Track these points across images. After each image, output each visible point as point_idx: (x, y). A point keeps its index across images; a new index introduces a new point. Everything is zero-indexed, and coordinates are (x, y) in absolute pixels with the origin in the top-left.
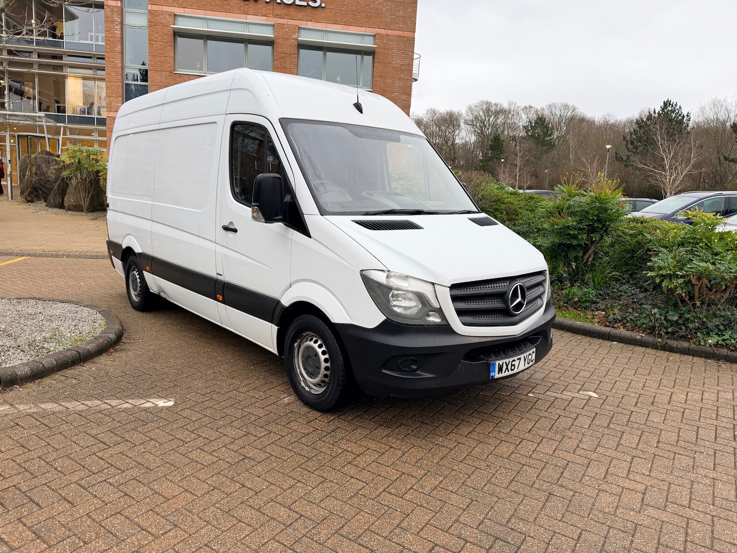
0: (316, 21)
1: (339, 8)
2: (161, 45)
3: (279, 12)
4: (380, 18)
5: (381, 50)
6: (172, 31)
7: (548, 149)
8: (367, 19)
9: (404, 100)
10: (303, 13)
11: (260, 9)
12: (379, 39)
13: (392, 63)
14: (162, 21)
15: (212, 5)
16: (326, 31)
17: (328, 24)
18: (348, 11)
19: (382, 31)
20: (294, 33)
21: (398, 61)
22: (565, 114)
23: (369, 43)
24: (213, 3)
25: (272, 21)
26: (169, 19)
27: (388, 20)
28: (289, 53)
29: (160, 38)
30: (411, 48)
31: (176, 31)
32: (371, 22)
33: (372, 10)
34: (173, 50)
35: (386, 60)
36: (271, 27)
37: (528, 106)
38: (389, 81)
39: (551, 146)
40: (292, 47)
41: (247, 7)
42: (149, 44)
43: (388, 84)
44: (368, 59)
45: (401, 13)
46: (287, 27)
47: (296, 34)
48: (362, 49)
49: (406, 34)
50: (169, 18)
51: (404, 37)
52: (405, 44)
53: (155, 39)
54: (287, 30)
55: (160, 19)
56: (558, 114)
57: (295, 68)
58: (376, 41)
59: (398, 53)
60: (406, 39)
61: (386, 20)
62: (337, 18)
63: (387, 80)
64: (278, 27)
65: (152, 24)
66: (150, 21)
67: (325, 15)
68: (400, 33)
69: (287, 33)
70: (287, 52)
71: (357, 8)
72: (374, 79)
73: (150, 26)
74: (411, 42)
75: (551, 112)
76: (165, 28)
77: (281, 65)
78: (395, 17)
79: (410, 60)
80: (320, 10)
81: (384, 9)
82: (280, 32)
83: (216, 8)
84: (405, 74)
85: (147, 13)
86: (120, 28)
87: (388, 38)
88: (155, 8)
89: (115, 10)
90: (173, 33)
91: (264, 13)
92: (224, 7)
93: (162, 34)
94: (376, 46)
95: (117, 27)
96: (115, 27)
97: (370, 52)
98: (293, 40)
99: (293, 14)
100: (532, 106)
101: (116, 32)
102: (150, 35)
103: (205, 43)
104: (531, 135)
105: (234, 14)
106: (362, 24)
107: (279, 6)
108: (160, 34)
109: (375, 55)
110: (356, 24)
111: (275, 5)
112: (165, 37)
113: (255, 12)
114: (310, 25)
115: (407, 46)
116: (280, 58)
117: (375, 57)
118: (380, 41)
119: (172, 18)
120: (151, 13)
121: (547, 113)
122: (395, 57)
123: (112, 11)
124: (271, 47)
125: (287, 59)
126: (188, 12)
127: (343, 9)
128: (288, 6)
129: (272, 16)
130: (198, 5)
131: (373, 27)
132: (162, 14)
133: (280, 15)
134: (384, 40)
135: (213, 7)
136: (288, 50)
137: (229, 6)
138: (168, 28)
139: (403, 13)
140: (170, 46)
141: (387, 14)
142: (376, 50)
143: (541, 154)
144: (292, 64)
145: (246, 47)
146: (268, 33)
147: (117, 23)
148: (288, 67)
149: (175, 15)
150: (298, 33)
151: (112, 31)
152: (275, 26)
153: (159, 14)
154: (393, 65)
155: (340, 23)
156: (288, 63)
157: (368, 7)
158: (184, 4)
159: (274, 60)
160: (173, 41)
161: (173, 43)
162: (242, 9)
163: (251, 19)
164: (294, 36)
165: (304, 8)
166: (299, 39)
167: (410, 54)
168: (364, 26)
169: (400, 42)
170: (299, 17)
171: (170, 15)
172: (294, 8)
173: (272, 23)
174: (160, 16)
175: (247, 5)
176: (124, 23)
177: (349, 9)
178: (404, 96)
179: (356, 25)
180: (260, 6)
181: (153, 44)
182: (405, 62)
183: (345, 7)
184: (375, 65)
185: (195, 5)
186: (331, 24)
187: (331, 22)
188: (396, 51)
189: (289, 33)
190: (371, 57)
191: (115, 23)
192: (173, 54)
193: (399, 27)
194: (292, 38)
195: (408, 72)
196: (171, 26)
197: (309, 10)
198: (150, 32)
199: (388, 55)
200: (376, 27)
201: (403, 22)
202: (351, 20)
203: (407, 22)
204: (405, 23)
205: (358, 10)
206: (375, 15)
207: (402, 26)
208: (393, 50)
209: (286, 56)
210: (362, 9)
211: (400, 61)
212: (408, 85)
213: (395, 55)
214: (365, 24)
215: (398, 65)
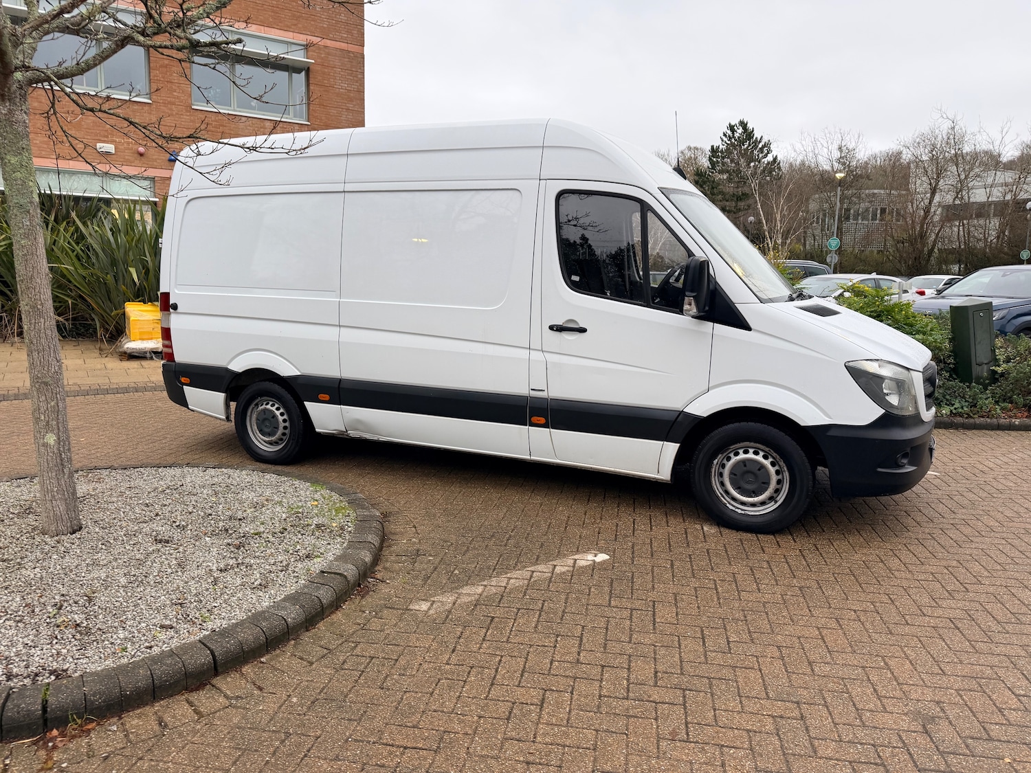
4: (314, 21)
5: (319, 68)
8: (294, 21)
12: (315, 52)
13: (335, 86)
16: (232, 31)
18: (265, 6)
19: (319, 41)
21: (343, 85)
23: (298, 56)
27: (325, 26)
30: (360, 68)
32: (300, 26)
33: (301, 8)
35: (326, 82)
38: (334, 111)
43: (331, 116)
44: (300, 78)
45: (343, 17)
48: (290, 64)
49: (352, 48)
51: (349, 52)
52: (351, 62)
57: (186, 83)
58: (310, 53)
59: (342, 73)
60: (352, 55)
61: (321, 25)
63: (330, 112)
68: (343, 46)
71: (279, 3)
72: (310, 108)
74: (359, 60)
77: (163, 78)
78: (334, 22)
79: (360, 85)
81: (318, 10)
84: (354, 103)
87: (327, 51)
94: (310, 61)
97: (301, 69)
106: (288, 26)
109: (310, 73)
110: (278, 25)
115: (354, 64)
116: (161, 66)
117: (310, 75)
118: (316, 54)
122: (338, 78)
125: (173, 69)
127: (258, 2)
131: (304, 32)
134: (321, 54)
139: (346, 17)
141: (323, 16)
142: (311, 67)
144: (180, 76)
148: (176, 81)
154: (337, 90)
156: (173, 74)
157: (295, 5)
159: (150, 69)
167: (359, 76)
168: (292, 30)
169: (344, 58)
177: (267, 4)
179: (278, 27)
182: (353, 86)
184: (311, 88)
188: (340, 70)
190: (303, 76)
193: (342, 36)
195: (359, 101)
199: (329, 75)
200: (309, 33)
201: (346, 30)
202: (271, 20)
203: (353, 32)
204: (348, 32)
205: (280, 6)
206: (306, 15)
207: (346, 36)
208: (335, 69)
209: (172, 64)
210: (286, 5)
211: (346, 86)
212: (361, 119)
213: (338, 75)
214: (293, 27)
215: (344, 91)
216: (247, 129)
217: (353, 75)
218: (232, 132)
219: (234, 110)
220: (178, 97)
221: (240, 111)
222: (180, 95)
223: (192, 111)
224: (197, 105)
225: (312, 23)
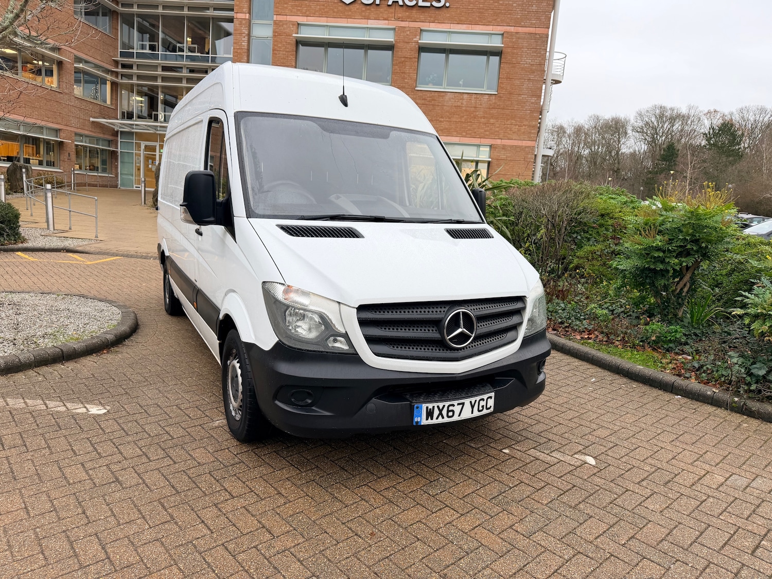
0: (439, 22)
1: (465, 7)
2: (283, 54)
3: (400, 15)
4: (511, 15)
5: (509, 50)
6: (294, 40)
7: (735, 161)
8: (495, 17)
9: (532, 103)
10: (426, 14)
11: (381, 13)
12: (507, 38)
13: (521, 63)
14: (286, 30)
15: (334, 12)
16: (449, 32)
17: (452, 25)
18: (474, 10)
19: (512, 29)
20: (416, 36)
21: (528, 61)
22: (761, 119)
23: (496, 43)
24: (336, 10)
25: (393, 24)
26: (292, 29)
27: (519, 17)
28: (409, 57)
29: (283, 48)
30: (544, 46)
31: (298, 40)
32: (499, 20)
33: (501, 6)
34: (294, 59)
35: (514, 60)
36: (392, 31)
37: (712, 110)
38: (517, 82)
39: (739, 156)
40: (413, 51)
41: (368, 11)
42: (273, 54)
43: (515, 86)
44: (495, 60)
45: (534, 8)
46: (408, 30)
47: (417, 37)
48: (488, 50)
49: (539, 31)
50: (293, 27)
51: (536, 34)
52: (537, 42)
53: (278, 49)
54: (408, 33)
55: (284, 29)
56: (752, 119)
57: (414, 72)
58: (504, 39)
59: (528, 52)
60: (538, 36)
61: (516, 16)
62: (462, 18)
63: (514, 82)
64: (399, 31)
65: (276, 34)
66: (274, 32)
67: (449, 15)
68: (532, 30)
69: (408, 36)
70: (406, 56)
71: (485, 5)
72: (500, 81)
73: (274, 36)
74: (544, 39)
75: (743, 118)
76: (289, 37)
77: (400, 70)
78: (526, 12)
79: (542, 60)
80: (444, 10)
81: (514, 5)
82: (400, 35)
83: (338, 14)
84: (535, 74)
85: (272, 23)
86: (247, 39)
87: (518, 36)
88: (280, 18)
89: (244, 22)
90: (295, 42)
91: (385, 17)
92: (346, 13)
93: (285, 43)
94: (503, 45)
95: (244, 39)
96: (243, 39)
97: (497, 53)
98: (414, 44)
99: (415, 16)
100: (718, 109)
101: (243, 44)
102: (274, 45)
103: (326, 51)
104: (713, 144)
105: (355, 20)
106: (489, 22)
107: (401, 8)
108: (283, 43)
109: (502, 55)
110: (482, 22)
111: (397, 8)
112: (287, 46)
113: (376, 16)
114: (433, 27)
115: (539, 43)
116: (400, 63)
117: (502, 57)
118: (508, 40)
119: (295, 27)
120: (276, 23)
121: (736, 118)
122: (524, 56)
123: (241, 24)
124: (391, 52)
125: (407, 63)
126: (311, 20)
127: (469, 7)
128: (411, 8)
129: (393, 19)
130: (320, 13)
131: (501, 24)
132: (286, 24)
133: (402, 18)
134: (513, 39)
135: (335, 14)
136: (409, 54)
137: (351, 11)
138: (291, 37)
139: (537, 8)
140: (292, 55)
141: (518, 10)
142: (504, 50)
143: (726, 166)
144: (411, 68)
145: (366, 53)
146: (389, 37)
147: (245, 35)
148: (407, 72)
149: (298, 24)
150: (420, 36)
151: (240, 43)
152: (396, 30)
153: (283, 25)
154: (522, 65)
155: (465, 23)
156: (407, 67)
157: (496, 4)
158: (307, 13)
159: (393, 65)
160: (295, 50)
161: (295, 52)
162: (364, 13)
163: (372, 23)
164: (416, 39)
165: (428, 9)
166: (419, 41)
167: (542, 52)
168: (492, 24)
169: (532, 39)
170: (422, 19)
171: (293, 25)
172: (417, 10)
173: (393, 27)
174: (284, 26)
175: (369, 9)
176: (251, 35)
177: (476, 8)
178: (533, 99)
179: (482, 24)
180: (381, 10)
181: (276, 54)
182: (536, 61)
183: (471, 5)
184: (502, 66)
185: (318, 13)
186: (455, 25)
187: (455, 22)
188: (527, 49)
189: (410, 36)
190: (498, 58)
191: (243, 35)
192: (294, 63)
193: (531, 23)
194: (413, 41)
195: (539, 73)
196: (293, 35)
197: (432, 11)
198: (275, 41)
199: (517, 54)
200: (505, 25)
201: (535, 17)
202: (477, 19)
203: (541, 18)
204: (538, 19)
205: (485, 8)
206: (504, 11)
207: (535, 22)
208: (522, 49)
209: (406, 60)
210: (490, 6)
211: (530, 61)
212: (539, 86)
213: (525, 54)
214: (493, 22)
215: (527, 65)
216: (450, 101)
217: (537, 52)
218: (440, 104)
219: (444, 88)
220: (408, 83)
221: (448, 89)
222: (409, 81)
223: (415, 91)
224: (420, 87)
225: (508, 16)
